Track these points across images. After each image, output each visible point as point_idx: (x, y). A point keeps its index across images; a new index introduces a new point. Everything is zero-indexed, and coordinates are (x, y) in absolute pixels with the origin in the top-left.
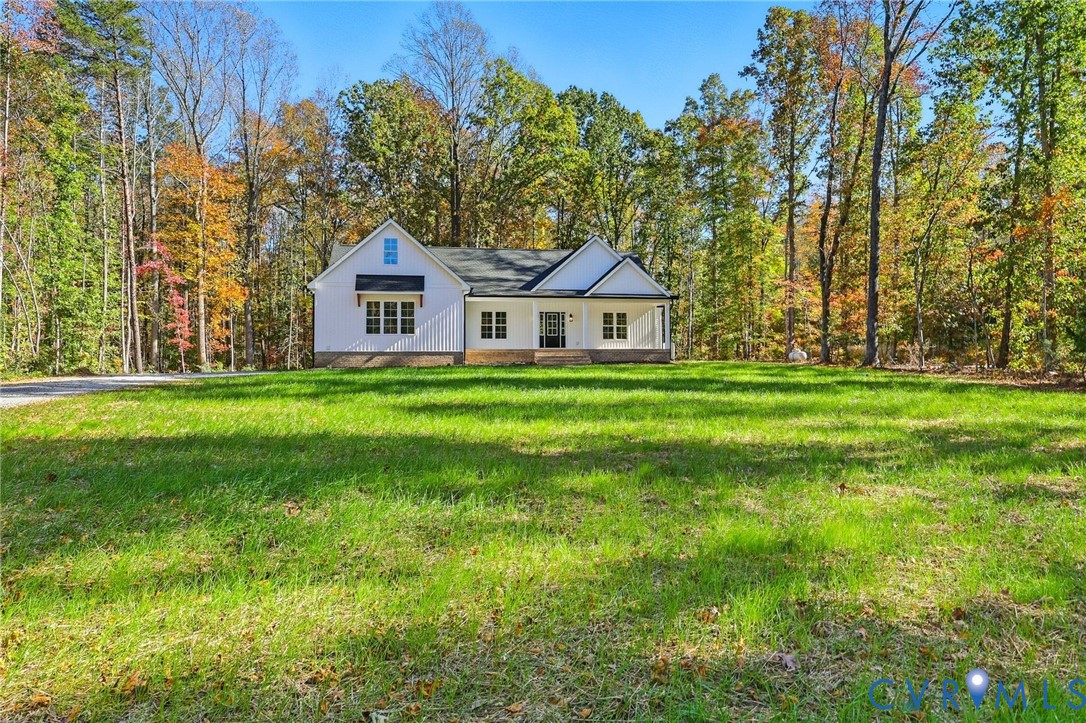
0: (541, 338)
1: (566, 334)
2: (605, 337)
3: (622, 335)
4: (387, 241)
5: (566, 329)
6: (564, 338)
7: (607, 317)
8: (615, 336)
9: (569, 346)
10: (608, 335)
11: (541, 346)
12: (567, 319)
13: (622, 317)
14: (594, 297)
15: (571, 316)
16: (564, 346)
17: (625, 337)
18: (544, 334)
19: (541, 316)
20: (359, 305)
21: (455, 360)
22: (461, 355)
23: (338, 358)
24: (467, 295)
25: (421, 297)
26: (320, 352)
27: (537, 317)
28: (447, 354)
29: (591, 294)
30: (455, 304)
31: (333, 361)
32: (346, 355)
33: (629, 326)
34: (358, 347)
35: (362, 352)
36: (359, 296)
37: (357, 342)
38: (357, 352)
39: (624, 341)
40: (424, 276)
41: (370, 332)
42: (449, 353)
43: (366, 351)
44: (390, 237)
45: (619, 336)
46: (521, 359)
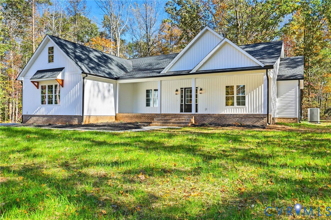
0: (181, 105)
1: (198, 103)
2: (227, 104)
3: (241, 102)
5: (198, 98)
6: (197, 105)
7: (229, 89)
8: (235, 103)
9: (200, 111)
11: (181, 111)
12: (199, 92)
13: (242, 89)
14: (198, 73)
15: (201, 90)
16: (197, 111)
17: (244, 104)
18: (183, 103)
19: (182, 91)
20: (38, 88)
21: (78, 121)
22: (81, 118)
23: (30, 118)
24: (85, 77)
25: (63, 81)
26: (24, 115)
27: (179, 92)
28: (74, 117)
29: (197, 71)
30: (78, 84)
31: (28, 120)
32: (33, 116)
33: (247, 95)
34: (37, 112)
35: (39, 115)
36: (38, 82)
37: (37, 109)
38: (37, 115)
39: (242, 107)
40: (64, 68)
41: (42, 103)
42: (75, 116)
43: (40, 114)
44: (51, 46)
45: (239, 104)
46: (150, 121)
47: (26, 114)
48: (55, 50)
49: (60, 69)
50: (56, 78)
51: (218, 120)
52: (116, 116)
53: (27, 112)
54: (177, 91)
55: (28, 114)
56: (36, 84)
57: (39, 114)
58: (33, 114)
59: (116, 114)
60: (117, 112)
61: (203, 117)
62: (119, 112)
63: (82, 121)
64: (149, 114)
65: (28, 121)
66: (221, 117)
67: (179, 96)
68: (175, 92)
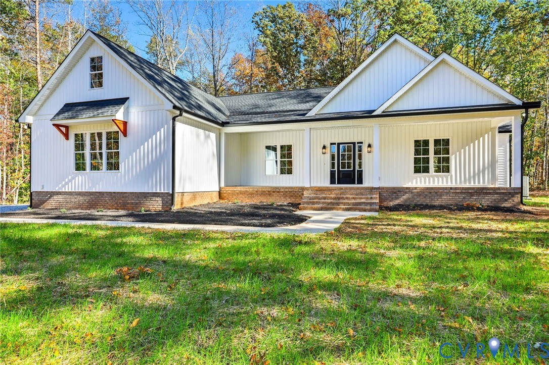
0: (332, 173)
1: (363, 168)
2: (417, 170)
3: (444, 167)
4: (92, 60)
5: (363, 161)
6: (360, 173)
7: (421, 146)
8: (432, 169)
9: (369, 181)
10: (421, 167)
11: (332, 182)
12: (365, 149)
13: (443, 145)
14: (385, 115)
15: (369, 146)
16: (360, 181)
17: (447, 170)
18: (336, 169)
19: (333, 148)
20: (67, 138)
21: (162, 203)
22: (170, 198)
23: (50, 198)
24: (177, 116)
25: (125, 123)
26: (36, 192)
27: (328, 150)
28: (154, 196)
29: (383, 112)
30: (162, 130)
31: (46, 201)
32: (57, 194)
33: (454, 156)
34: (67, 186)
35: (70, 192)
36: (67, 127)
37: (67, 180)
38: (66, 192)
39: (445, 176)
40: (128, 98)
41: (78, 169)
42: (156, 195)
43: (73, 191)
44: (95, 55)
45: (438, 170)
46: (289, 199)
47: (40, 190)
48: (105, 64)
49: (122, 101)
50: (113, 118)
51: (425, 197)
52: (219, 192)
53: (43, 186)
54: (324, 147)
55: (45, 190)
56: (63, 129)
57: (70, 190)
58: (57, 189)
59: (220, 188)
60: (223, 185)
61: (395, 193)
62: (226, 186)
63: (172, 204)
64: (286, 188)
65: (44, 203)
66: (430, 193)
67: (328, 157)
68: (320, 150)
